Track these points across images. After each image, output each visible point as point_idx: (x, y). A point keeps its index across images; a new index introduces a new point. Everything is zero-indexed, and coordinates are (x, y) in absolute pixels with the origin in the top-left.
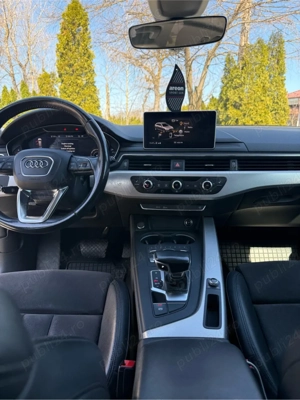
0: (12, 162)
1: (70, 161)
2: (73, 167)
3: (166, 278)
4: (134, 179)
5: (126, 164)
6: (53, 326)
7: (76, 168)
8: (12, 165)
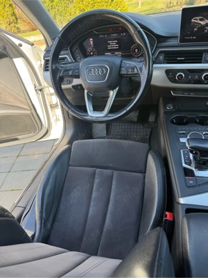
0: (78, 69)
1: (121, 67)
2: (124, 72)
3: (194, 158)
4: (168, 72)
5: (161, 58)
6: (114, 179)
7: (125, 73)
8: (79, 72)
